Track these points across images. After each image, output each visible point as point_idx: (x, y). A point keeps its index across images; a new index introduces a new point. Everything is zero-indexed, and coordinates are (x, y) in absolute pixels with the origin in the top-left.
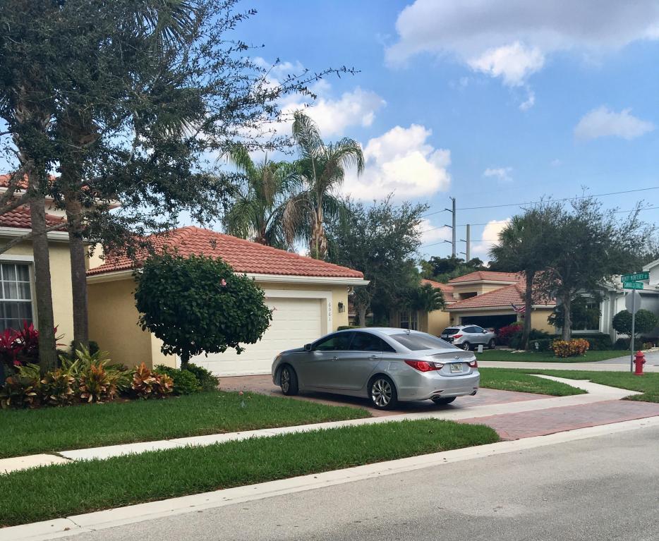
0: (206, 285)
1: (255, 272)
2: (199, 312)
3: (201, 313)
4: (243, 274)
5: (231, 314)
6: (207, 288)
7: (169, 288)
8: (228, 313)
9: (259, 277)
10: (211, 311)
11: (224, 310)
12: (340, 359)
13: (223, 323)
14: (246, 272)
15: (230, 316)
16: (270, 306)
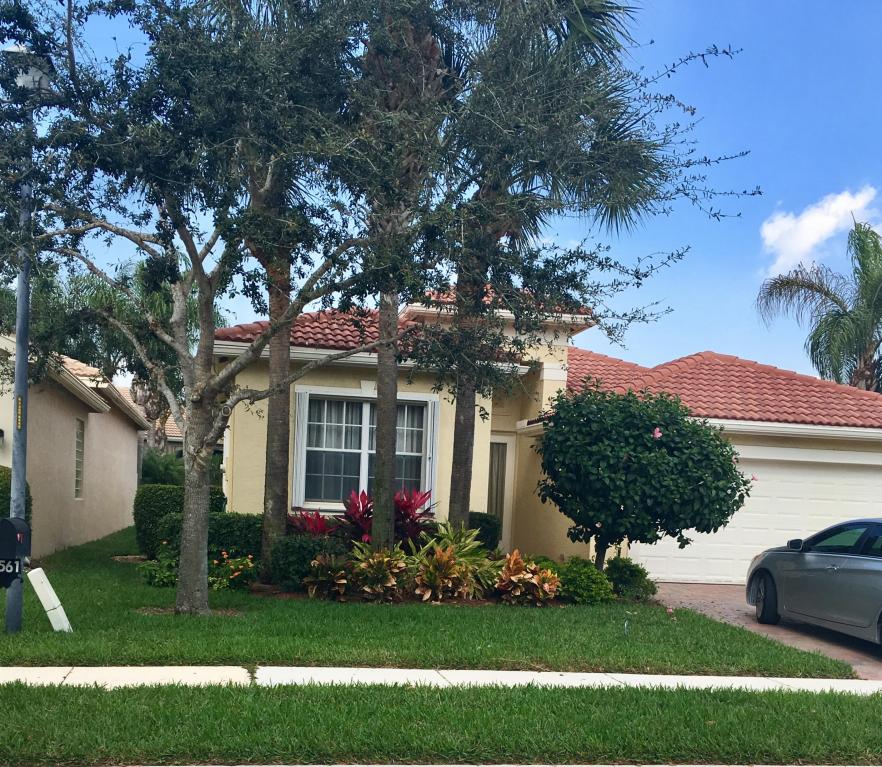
0: (632, 436)
1: (726, 417)
2: (608, 477)
3: (611, 479)
4: (702, 420)
5: (664, 483)
6: (631, 441)
7: (572, 439)
8: (659, 482)
9: (730, 425)
10: (631, 477)
11: (652, 476)
12: (843, 571)
13: (651, 497)
14: (708, 416)
15: (662, 486)
16: (746, 472)
